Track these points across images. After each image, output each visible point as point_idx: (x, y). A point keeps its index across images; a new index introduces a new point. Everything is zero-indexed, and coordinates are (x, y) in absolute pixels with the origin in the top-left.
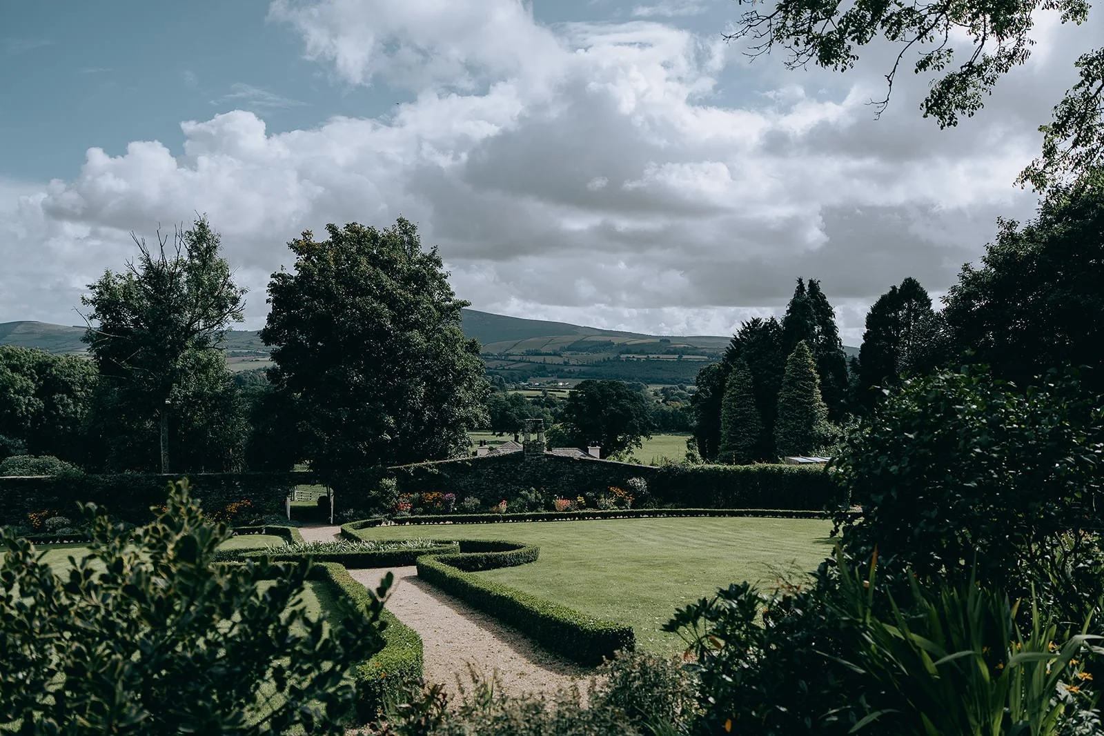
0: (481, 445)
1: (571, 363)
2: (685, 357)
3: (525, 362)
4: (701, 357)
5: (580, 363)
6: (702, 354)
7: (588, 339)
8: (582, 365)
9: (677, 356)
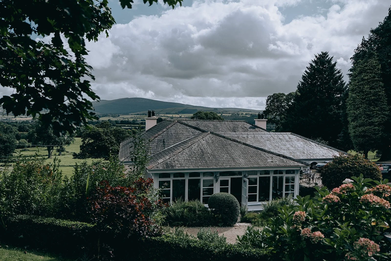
0: (149, 116)
1: (182, 117)
2: (223, 114)
3: (165, 116)
4: (229, 115)
5: (186, 117)
6: (229, 113)
7: (188, 109)
8: (186, 118)
9: (220, 114)
